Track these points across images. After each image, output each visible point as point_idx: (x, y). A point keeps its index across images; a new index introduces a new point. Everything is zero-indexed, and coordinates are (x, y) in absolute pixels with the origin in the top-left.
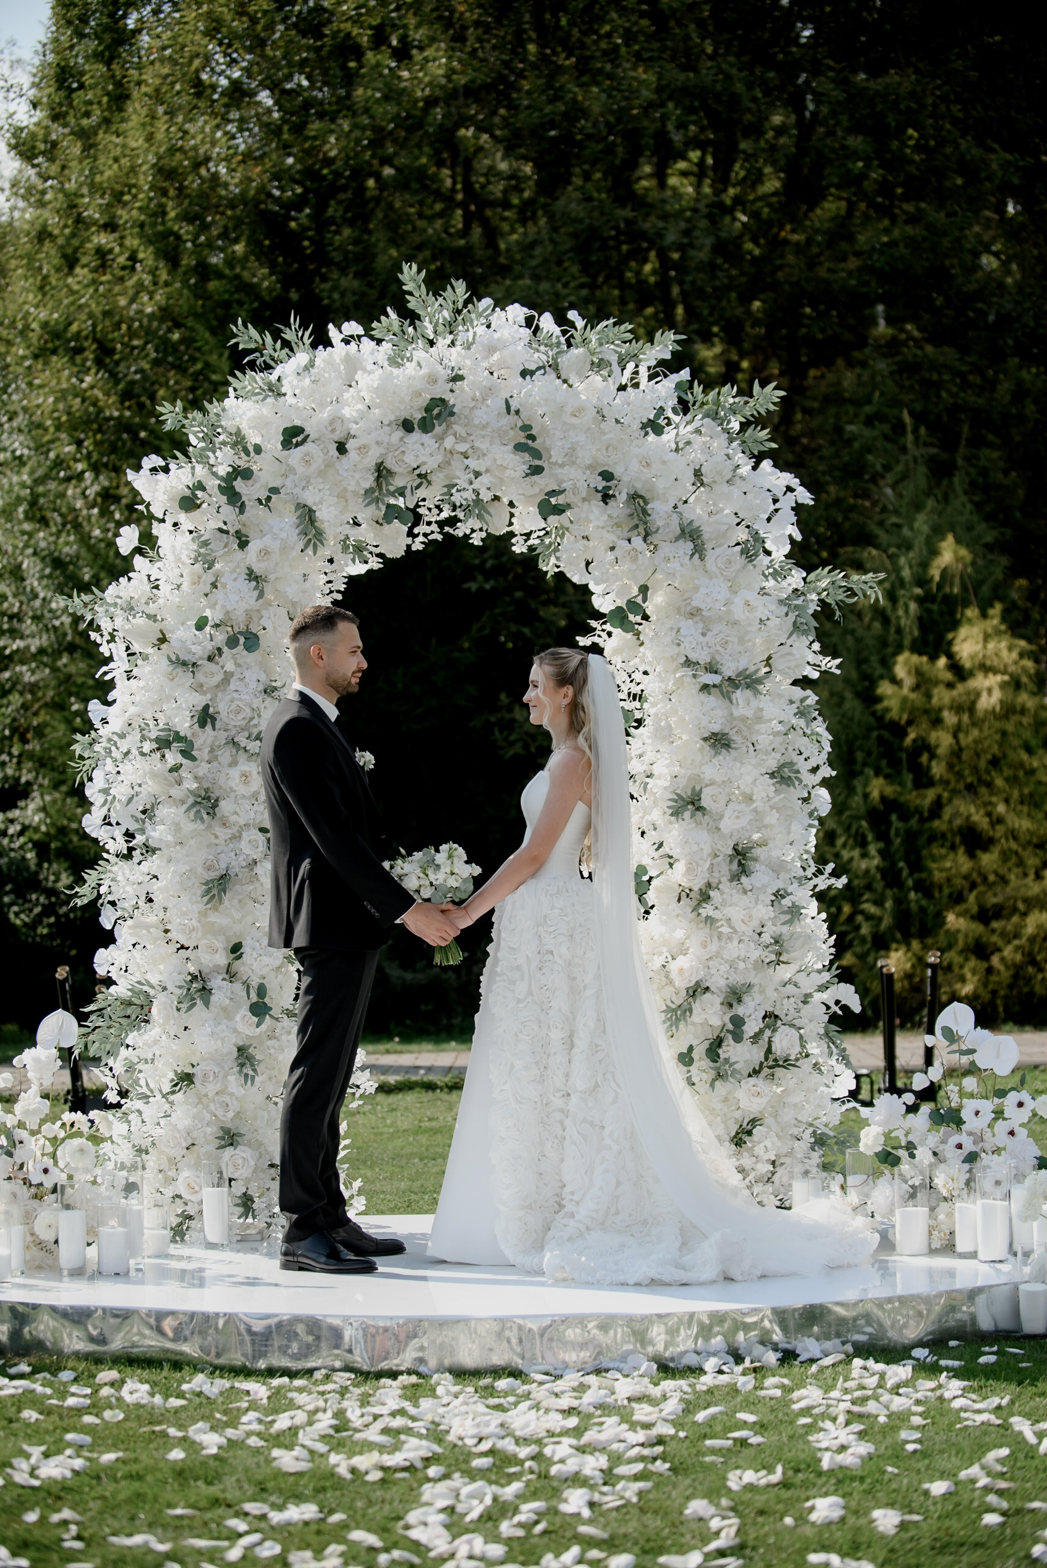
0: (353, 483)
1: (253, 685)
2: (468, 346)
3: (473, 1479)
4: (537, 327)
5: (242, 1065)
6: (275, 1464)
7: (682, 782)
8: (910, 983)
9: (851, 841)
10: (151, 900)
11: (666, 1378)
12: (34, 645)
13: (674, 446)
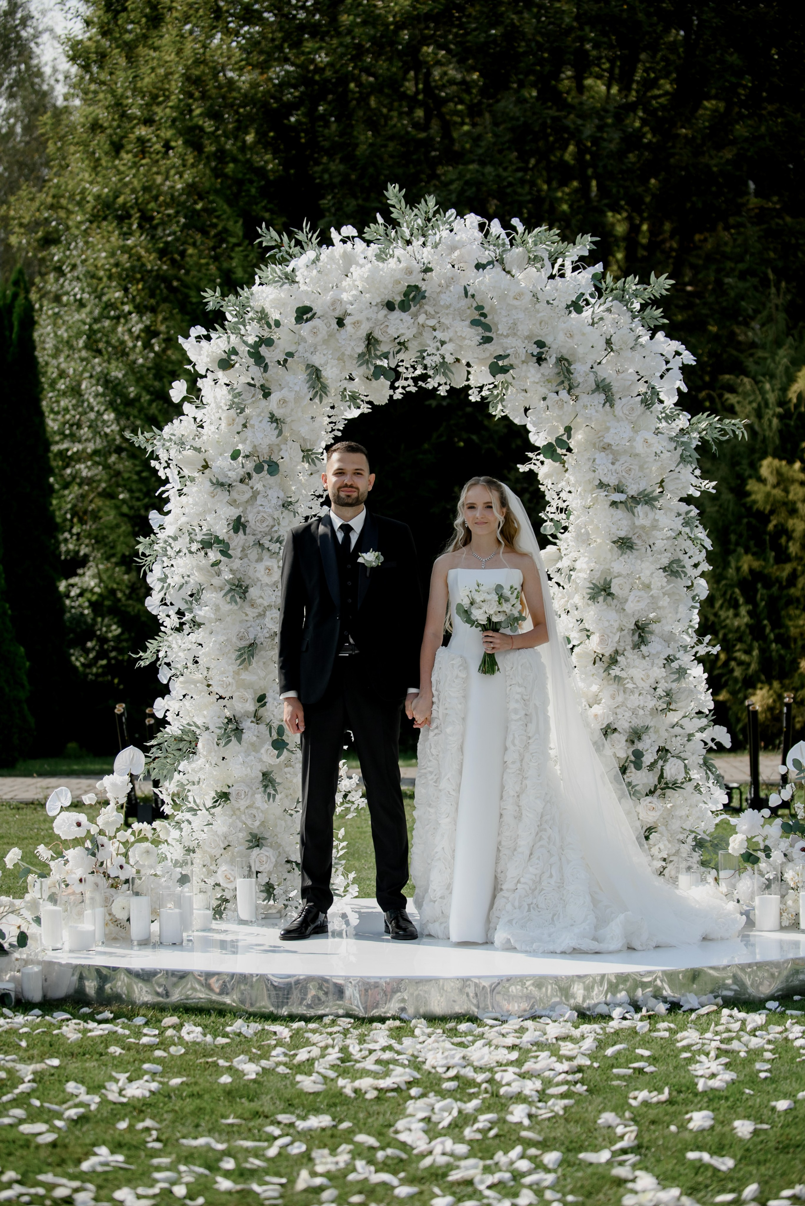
0: (349, 349)
1: (274, 501)
2: (436, 246)
3: (444, 1098)
4: (488, 231)
5: (266, 787)
6: (298, 1086)
7: (597, 575)
8: (772, 714)
9: (726, 604)
10: (197, 662)
11: (584, 1023)
12: (90, 447)
13: (590, 321)
